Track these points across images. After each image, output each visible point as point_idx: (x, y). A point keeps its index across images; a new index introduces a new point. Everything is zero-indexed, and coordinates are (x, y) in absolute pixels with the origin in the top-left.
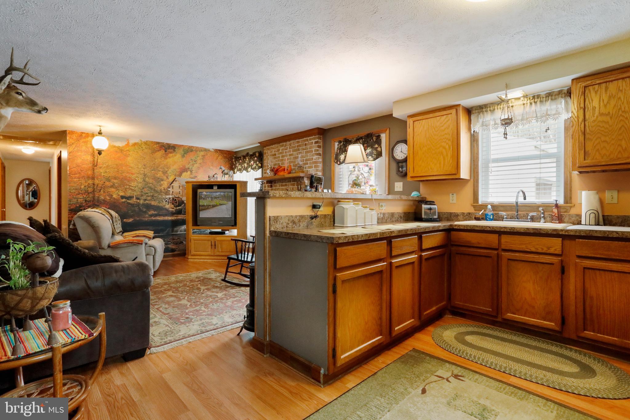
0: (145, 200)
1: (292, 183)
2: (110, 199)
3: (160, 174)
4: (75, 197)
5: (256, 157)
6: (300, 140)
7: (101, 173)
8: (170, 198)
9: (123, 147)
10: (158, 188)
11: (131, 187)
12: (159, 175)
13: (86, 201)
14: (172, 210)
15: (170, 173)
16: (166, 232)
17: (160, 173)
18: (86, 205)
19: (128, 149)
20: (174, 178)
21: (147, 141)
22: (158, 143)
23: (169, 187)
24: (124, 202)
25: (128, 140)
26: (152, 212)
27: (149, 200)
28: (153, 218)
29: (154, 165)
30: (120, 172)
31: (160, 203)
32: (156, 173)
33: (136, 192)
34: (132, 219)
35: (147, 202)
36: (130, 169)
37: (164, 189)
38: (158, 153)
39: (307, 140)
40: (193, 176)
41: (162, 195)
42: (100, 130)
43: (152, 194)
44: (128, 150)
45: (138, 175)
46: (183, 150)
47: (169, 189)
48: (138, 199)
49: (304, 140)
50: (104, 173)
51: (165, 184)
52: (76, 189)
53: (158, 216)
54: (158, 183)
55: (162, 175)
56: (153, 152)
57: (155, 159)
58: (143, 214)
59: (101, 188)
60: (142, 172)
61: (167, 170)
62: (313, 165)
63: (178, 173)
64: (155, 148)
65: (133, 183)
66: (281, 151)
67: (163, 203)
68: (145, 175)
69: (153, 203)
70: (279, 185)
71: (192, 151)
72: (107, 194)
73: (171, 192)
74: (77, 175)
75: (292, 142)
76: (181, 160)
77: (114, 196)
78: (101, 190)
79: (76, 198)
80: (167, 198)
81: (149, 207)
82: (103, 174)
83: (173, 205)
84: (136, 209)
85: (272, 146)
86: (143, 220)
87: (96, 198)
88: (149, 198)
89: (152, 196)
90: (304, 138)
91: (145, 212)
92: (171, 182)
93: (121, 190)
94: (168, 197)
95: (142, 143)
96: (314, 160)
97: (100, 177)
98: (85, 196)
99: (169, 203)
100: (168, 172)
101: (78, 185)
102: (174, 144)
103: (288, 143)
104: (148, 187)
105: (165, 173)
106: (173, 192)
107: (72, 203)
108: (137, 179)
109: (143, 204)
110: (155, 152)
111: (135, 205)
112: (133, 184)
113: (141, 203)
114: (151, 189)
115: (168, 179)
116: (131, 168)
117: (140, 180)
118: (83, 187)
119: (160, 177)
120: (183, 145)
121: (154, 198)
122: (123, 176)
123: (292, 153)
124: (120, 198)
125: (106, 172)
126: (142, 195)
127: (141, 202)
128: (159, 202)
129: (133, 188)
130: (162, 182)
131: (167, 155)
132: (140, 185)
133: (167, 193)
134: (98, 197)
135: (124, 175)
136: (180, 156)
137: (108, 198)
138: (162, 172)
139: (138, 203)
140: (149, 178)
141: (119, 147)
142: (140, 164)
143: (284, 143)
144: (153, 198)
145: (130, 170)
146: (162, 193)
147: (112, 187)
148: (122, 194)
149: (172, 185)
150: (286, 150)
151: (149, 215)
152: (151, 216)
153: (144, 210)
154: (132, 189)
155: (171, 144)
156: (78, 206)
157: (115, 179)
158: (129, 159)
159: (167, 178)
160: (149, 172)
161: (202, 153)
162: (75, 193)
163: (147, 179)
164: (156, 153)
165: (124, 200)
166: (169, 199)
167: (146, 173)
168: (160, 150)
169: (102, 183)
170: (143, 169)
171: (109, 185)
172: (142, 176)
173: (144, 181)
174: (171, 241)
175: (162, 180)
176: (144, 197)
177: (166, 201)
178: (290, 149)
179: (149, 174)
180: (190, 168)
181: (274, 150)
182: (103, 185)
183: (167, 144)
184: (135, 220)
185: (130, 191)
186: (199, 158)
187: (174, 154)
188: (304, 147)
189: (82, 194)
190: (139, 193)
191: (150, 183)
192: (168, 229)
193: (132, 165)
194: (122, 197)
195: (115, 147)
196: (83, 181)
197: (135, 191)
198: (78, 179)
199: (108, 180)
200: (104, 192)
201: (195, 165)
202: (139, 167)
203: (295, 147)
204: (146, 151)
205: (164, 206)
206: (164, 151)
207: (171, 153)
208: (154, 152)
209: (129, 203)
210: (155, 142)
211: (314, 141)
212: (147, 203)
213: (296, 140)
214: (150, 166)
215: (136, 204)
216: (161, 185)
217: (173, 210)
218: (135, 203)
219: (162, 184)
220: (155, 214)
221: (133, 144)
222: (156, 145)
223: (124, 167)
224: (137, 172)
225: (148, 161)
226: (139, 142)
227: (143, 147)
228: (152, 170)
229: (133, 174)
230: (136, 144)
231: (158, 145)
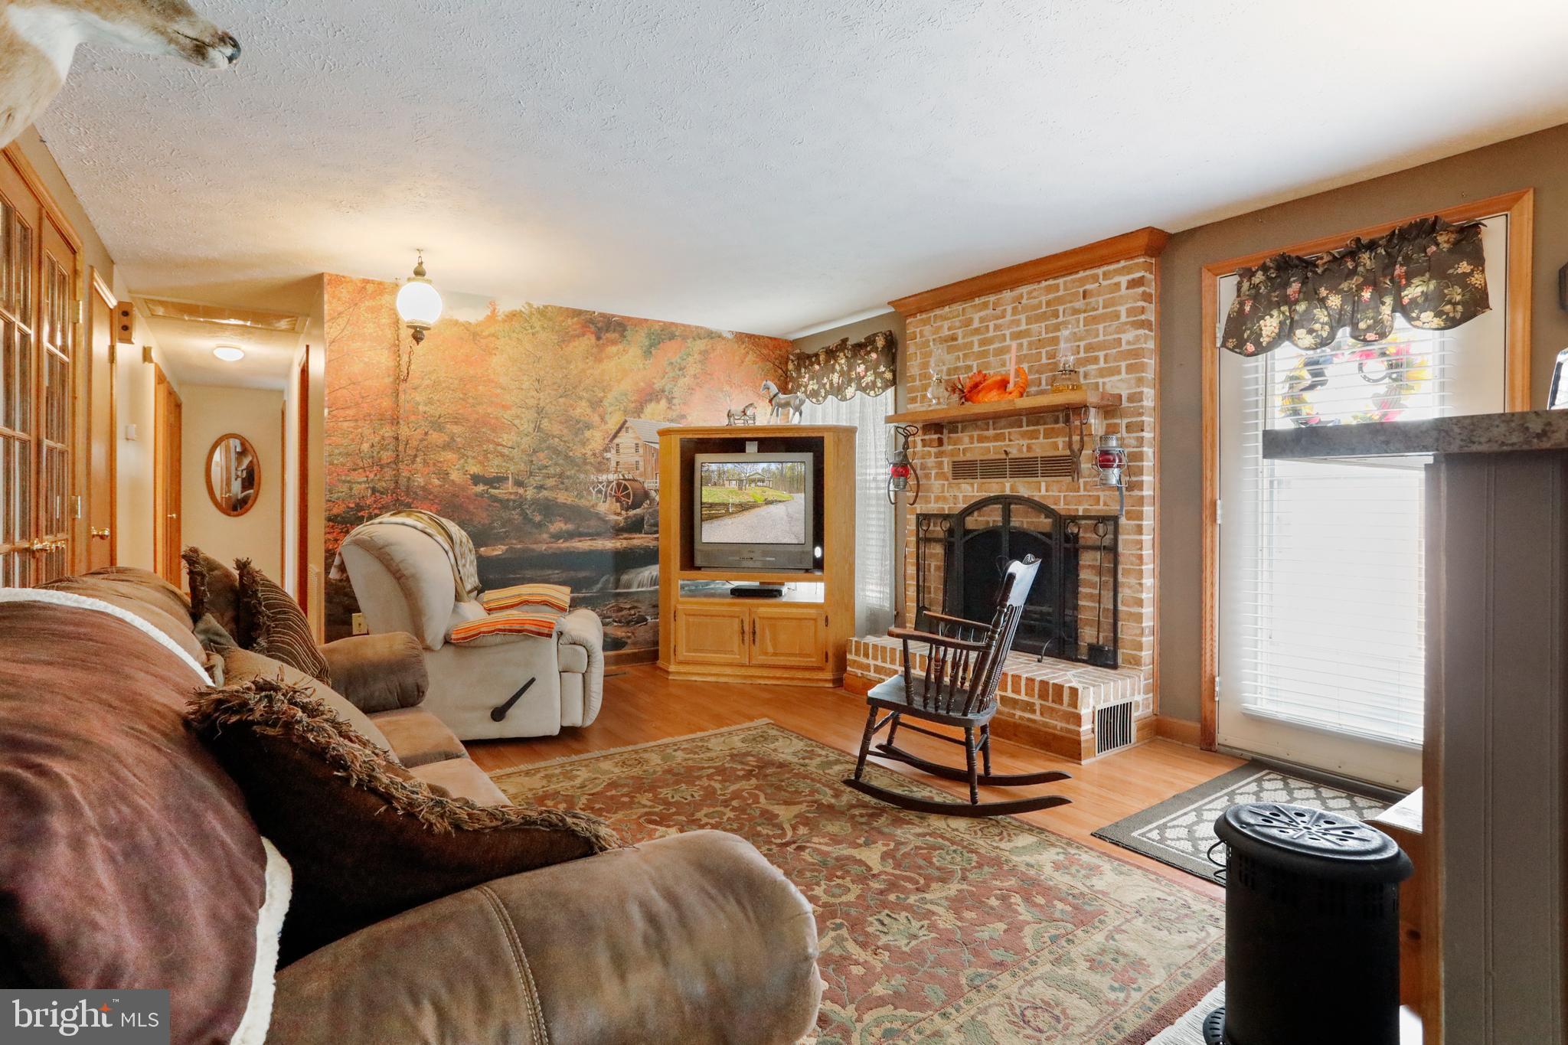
0: (541, 487)
1: (1025, 428)
2: (441, 486)
3: (581, 410)
4: (343, 478)
5: (875, 350)
6: (1061, 281)
7: (418, 404)
8: (609, 482)
9: (478, 324)
10: (577, 452)
11: (499, 448)
12: (578, 411)
13: (374, 490)
14: (616, 518)
15: (611, 405)
16: (599, 586)
17: (584, 403)
18: (375, 502)
19: (492, 330)
20: (623, 418)
21: (546, 307)
22: (578, 313)
23: (607, 450)
24: (481, 495)
25: (492, 304)
26: (559, 526)
27: (552, 489)
28: (563, 545)
29: (564, 381)
30: (471, 400)
31: (582, 497)
32: (572, 406)
33: (516, 464)
34: (504, 548)
35: (545, 493)
36: (499, 391)
37: (594, 454)
38: (576, 343)
39: (1095, 278)
40: (674, 414)
41: (586, 472)
42: (421, 264)
43: (558, 470)
44: (493, 335)
45: (519, 411)
46: (649, 335)
47: (608, 455)
48: (519, 484)
49: (1080, 279)
50: (426, 405)
51: (596, 439)
52: (348, 455)
53: (577, 539)
54: (576, 434)
55: (589, 411)
56: (564, 341)
57: (569, 362)
58: (534, 530)
59: (417, 450)
60: (531, 402)
61: (602, 395)
62: (1123, 364)
63: (633, 405)
64: (569, 326)
65: (505, 436)
66: (976, 324)
67: (590, 498)
68: (540, 411)
69: (562, 497)
70: (971, 438)
71: (672, 337)
72: (432, 469)
73: (613, 464)
74: (351, 412)
75: (1024, 290)
76: (641, 366)
77: (455, 476)
78: (416, 456)
79: (349, 482)
80: (601, 483)
81: (549, 509)
82: (421, 408)
83: (618, 504)
84: (515, 515)
85: (938, 312)
86: (533, 550)
87: (403, 482)
88: (551, 482)
89: (561, 475)
90: (1077, 272)
91: (539, 525)
92: (614, 431)
93: (473, 458)
94: (603, 477)
95: (532, 314)
96: (1124, 347)
97: (412, 418)
98: (372, 476)
99: (609, 498)
100: (605, 403)
101: (353, 440)
102: (623, 317)
103: (1007, 295)
104: (548, 448)
105: (596, 404)
106: (618, 462)
107: (336, 496)
108: (516, 422)
109: (535, 502)
110: (569, 342)
111: (511, 504)
112: (507, 438)
113: (529, 497)
114: (558, 453)
115: (606, 423)
116: (502, 388)
117: (528, 427)
118: (365, 447)
119: (582, 418)
120: (646, 320)
121: (566, 481)
122: (478, 413)
123: (1023, 327)
124: (470, 482)
125: (430, 402)
126: (531, 473)
127: (530, 493)
128: (580, 496)
129: (506, 451)
130: (588, 434)
131: (601, 348)
132: (526, 442)
133: (601, 466)
134: (409, 478)
135: (480, 410)
136: (639, 352)
137: (436, 482)
138: (589, 400)
139: (521, 496)
140: (550, 421)
141: (467, 326)
142: (525, 378)
143: (992, 298)
144: (563, 483)
145: (497, 395)
146: (588, 467)
147: (446, 447)
148: (474, 469)
149: (617, 441)
150: (1000, 321)
151: (550, 533)
152: (557, 537)
153: (538, 518)
154: (502, 455)
155: (614, 316)
156: (352, 505)
157: (456, 423)
158: (497, 361)
159: (602, 419)
160: (551, 403)
161: (701, 345)
162: (343, 465)
163: (545, 423)
164: (572, 345)
165: (480, 488)
166: (607, 486)
167: (542, 404)
168: (583, 335)
169: (418, 434)
170: (534, 393)
171: (440, 442)
172: (531, 414)
173: (538, 428)
174: (614, 615)
175: (588, 427)
176: (537, 479)
177: (600, 491)
178: (1015, 311)
179: (550, 409)
180: (667, 388)
181: (946, 324)
182: (421, 441)
183: (602, 315)
184: (511, 550)
185: (497, 461)
186: (690, 359)
187: (621, 347)
188: (1080, 304)
189: (363, 468)
190: (522, 467)
191: (554, 437)
192: (604, 579)
193: (503, 380)
194: (476, 479)
195: (456, 323)
196: (367, 431)
197: (512, 459)
198: (352, 424)
199: (437, 425)
200: (425, 463)
201: (682, 382)
202: (524, 387)
203: (1040, 306)
204: (543, 336)
205: (593, 506)
206: (593, 338)
207: (614, 343)
208: (566, 338)
209: (495, 499)
210: (567, 309)
211: (1123, 280)
212: (547, 499)
213: (1044, 284)
214: (554, 384)
215: (514, 501)
216: (584, 444)
217: (620, 518)
218: (512, 497)
219: (588, 440)
220: (567, 532)
221: (507, 316)
222: (572, 318)
223: (480, 387)
224: (517, 401)
225: (548, 369)
226: (523, 310)
227: (535, 325)
228: (561, 397)
229: (505, 407)
230: (514, 315)
231: (576, 319)
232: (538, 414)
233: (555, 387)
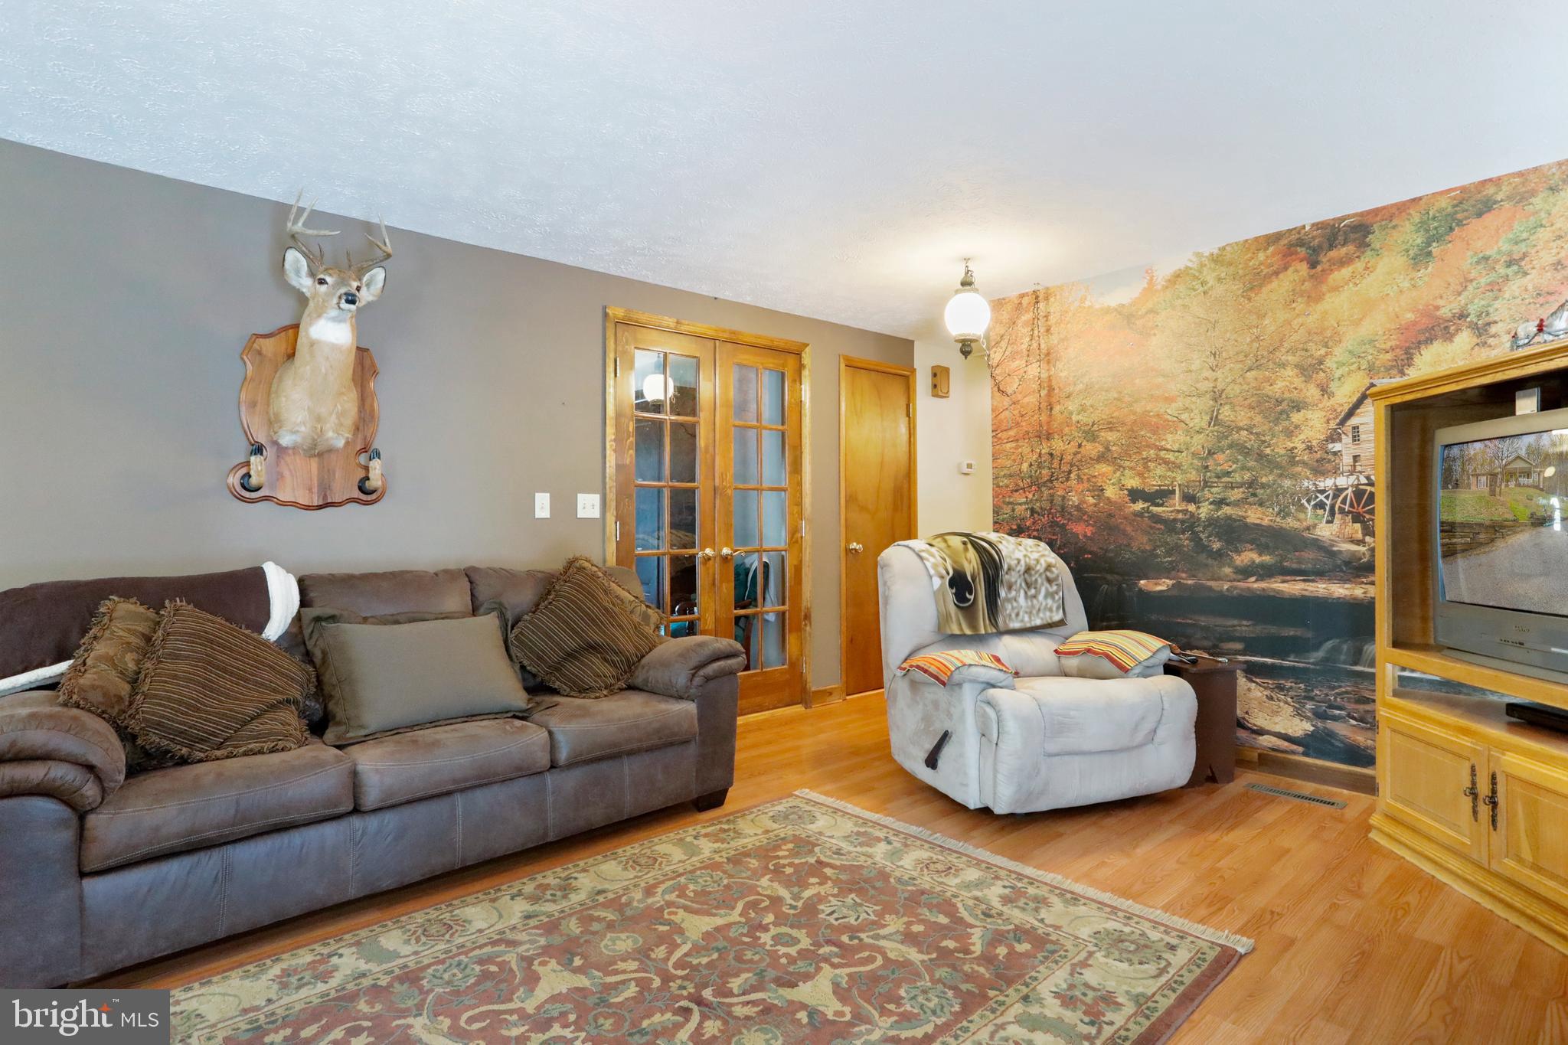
0: (1220, 503)
2: (1095, 505)
3: (1285, 383)
4: (1007, 500)
7: (1071, 413)
8: (1338, 491)
9: (1133, 303)
10: (1279, 447)
11: (1162, 454)
12: (1280, 385)
13: (1033, 511)
14: (1354, 548)
15: (1340, 364)
16: (1320, 654)
17: (1289, 372)
18: (1034, 523)
19: (1150, 305)
20: (1367, 382)
21: (1223, 249)
22: (1275, 238)
23: (1334, 437)
24: (1139, 514)
25: (1149, 272)
26: (1248, 556)
27: (1236, 504)
28: (1255, 585)
29: (1256, 345)
30: (1127, 399)
31: (1288, 514)
32: (1268, 380)
33: (1184, 472)
34: (1170, 582)
35: (1227, 510)
36: (1160, 380)
37: (1310, 448)
38: (1275, 284)
41: (1293, 477)
42: (968, 273)
43: (1247, 476)
44: (1151, 311)
45: (1188, 400)
46: (1423, 226)
47: (1337, 447)
48: (1189, 498)
50: (1079, 414)
51: (1313, 425)
52: (1011, 476)
53: (1280, 578)
54: (1276, 422)
55: (1298, 382)
56: (1251, 289)
57: (1262, 316)
58: (1210, 561)
59: (1071, 466)
60: (1205, 386)
61: (1323, 351)
63: (1389, 356)
64: (1261, 264)
65: (1170, 437)
67: (1301, 516)
68: (1218, 396)
69: (1254, 516)
71: (1488, 207)
72: (1086, 485)
73: (1347, 460)
74: (1012, 433)
76: (1406, 284)
77: (1110, 492)
78: (1070, 472)
79: (1011, 503)
80: (1322, 492)
81: (1234, 533)
82: (1075, 418)
83: (1358, 526)
84: (1185, 539)
86: (1210, 589)
87: (1058, 500)
88: (1236, 494)
89: (1251, 484)
91: (1219, 555)
92: (1346, 408)
93: (1131, 468)
94: (1328, 483)
95: (1202, 265)
97: (1067, 430)
98: (1030, 496)
99: (1338, 516)
100: (1330, 363)
101: (1014, 460)
102: (1362, 214)
104: (1230, 447)
105: (1310, 369)
106: (1356, 458)
107: (1001, 517)
108: (1185, 416)
109: (1211, 522)
110: (1261, 286)
111: (1179, 525)
112: (1171, 440)
113: (1203, 516)
114: (1245, 451)
115: (1331, 395)
116: (1164, 376)
117: (1199, 421)
118: (1025, 466)
119: (1287, 395)
120: (1416, 201)
121: (1260, 491)
122: (1135, 413)
124: (1127, 499)
125: (1083, 409)
126: (1206, 482)
127: (1204, 511)
128: (1284, 513)
129: (1171, 456)
130: (1296, 417)
131: (1318, 279)
132: (1198, 442)
133: (1324, 464)
134: (1064, 497)
135: (1138, 408)
136: (1400, 261)
137: (1091, 500)
138: (1296, 366)
139: (1192, 515)
140: (1233, 406)
141: (1119, 311)
142: (1195, 355)
144: (1254, 495)
145: (1159, 386)
146: (1299, 469)
147: (1101, 458)
148: (1133, 482)
149: (1354, 421)
151: (1236, 568)
152: (1246, 572)
153: (1216, 545)
154: (1166, 462)
155: (1342, 219)
156: (1015, 527)
157: (1111, 429)
158: (1156, 342)
159: (1324, 390)
160: (1234, 381)
162: (1007, 486)
163: (1226, 413)
164: (1265, 290)
165: (1139, 506)
166: (1336, 497)
167: (1220, 386)
168: (1286, 269)
169: (1072, 448)
170: (1209, 374)
171: (1094, 454)
172: (1206, 403)
173: (1215, 420)
174: (1350, 706)
175: (1297, 406)
176: (1216, 491)
177: (1321, 505)
179: (1234, 390)
180: (1472, 309)
182: (1075, 454)
183: (1317, 226)
184: (1178, 585)
185: (1160, 470)
187: (1359, 265)
189: (1023, 489)
190: (1193, 475)
191: (1241, 429)
192: (1329, 644)
193: (1166, 365)
194: (1135, 495)
195: (1107, 311)
196: (1026, 450)
197: (1179, 467)
198: (1013, 445)
199: (1091, 435)
200: (1079, 479)
202: (1193, 367)
204: (1220, 290)
205: (1308, 528)
206: (1303, 267)
207: (1343, 262)
208: (1256, 282)
209: (1156, 519)
210: (1256, 239)
212: (1229, 518)
214: (1240, 353)
215: (1183, 522)
216: (1289, 434)
217: (1361, 549)
218: (1180, 516)
219: (1297, 427)
220: (1262, 566)
221: (1169, 281)
222: (1266, 249)
223: (1137, 381)
224: (1184, 388)
225: (1228, 335)
226: (1190, 264)
227: (1208, 278)
228: (1249, 370)
229: (1169, 400)
230: (1178, 276)
231: (1271, 249)
232: (1215, 400)
233: (1241, 357)
